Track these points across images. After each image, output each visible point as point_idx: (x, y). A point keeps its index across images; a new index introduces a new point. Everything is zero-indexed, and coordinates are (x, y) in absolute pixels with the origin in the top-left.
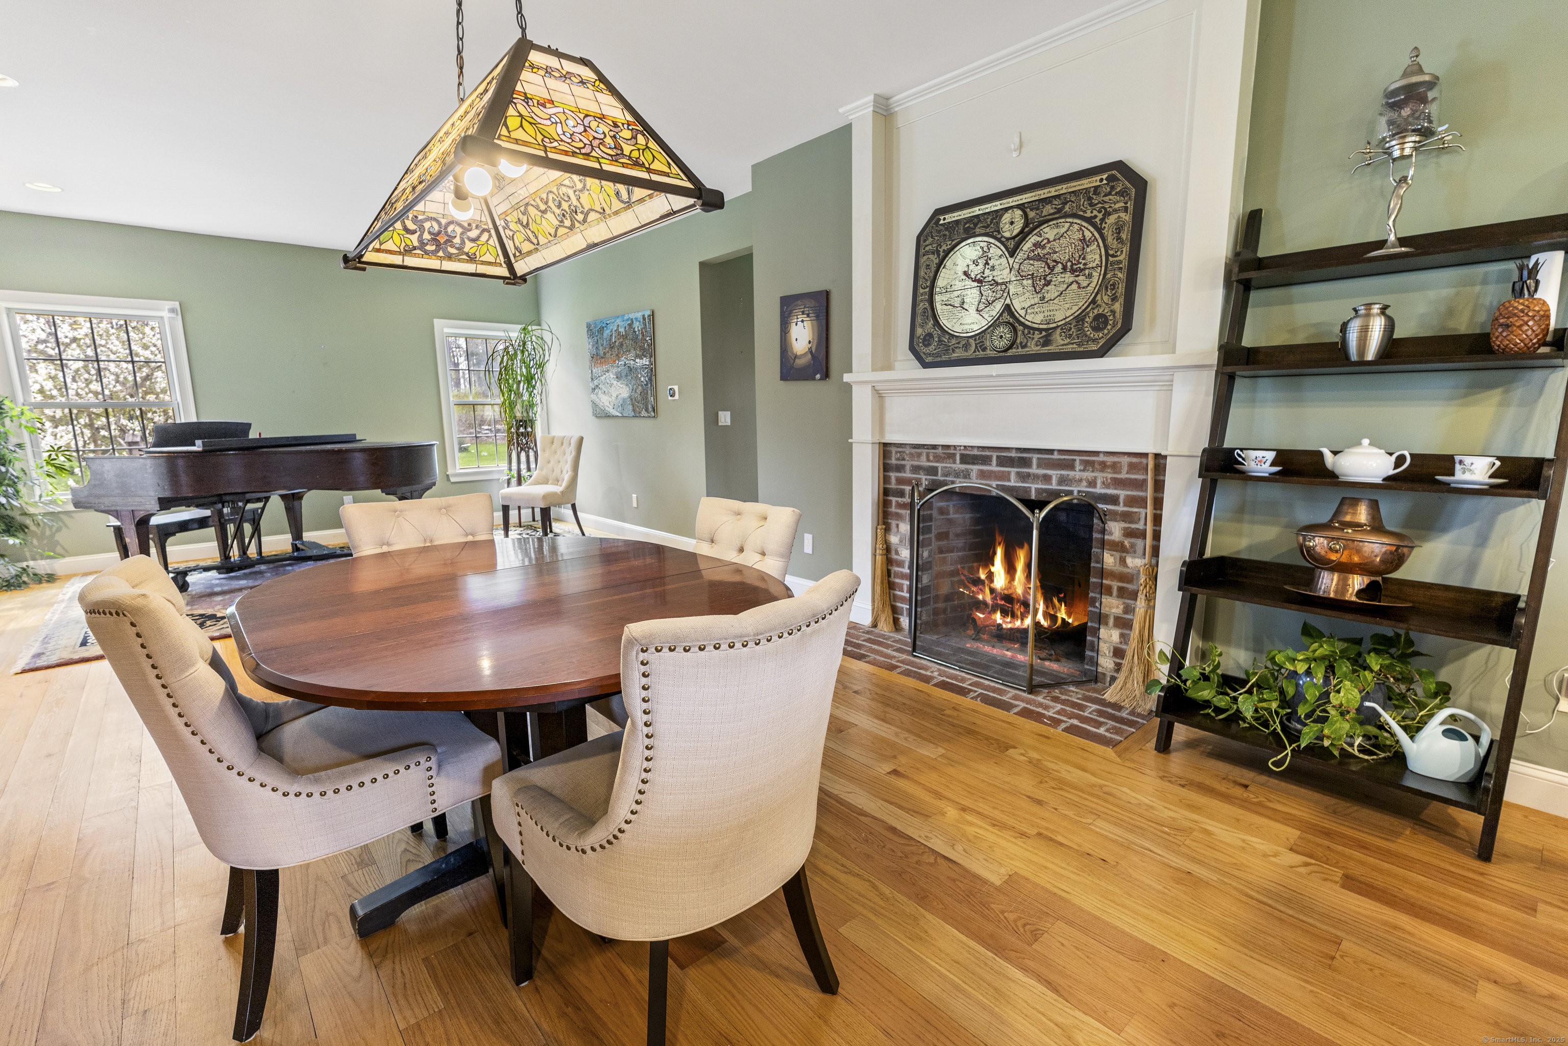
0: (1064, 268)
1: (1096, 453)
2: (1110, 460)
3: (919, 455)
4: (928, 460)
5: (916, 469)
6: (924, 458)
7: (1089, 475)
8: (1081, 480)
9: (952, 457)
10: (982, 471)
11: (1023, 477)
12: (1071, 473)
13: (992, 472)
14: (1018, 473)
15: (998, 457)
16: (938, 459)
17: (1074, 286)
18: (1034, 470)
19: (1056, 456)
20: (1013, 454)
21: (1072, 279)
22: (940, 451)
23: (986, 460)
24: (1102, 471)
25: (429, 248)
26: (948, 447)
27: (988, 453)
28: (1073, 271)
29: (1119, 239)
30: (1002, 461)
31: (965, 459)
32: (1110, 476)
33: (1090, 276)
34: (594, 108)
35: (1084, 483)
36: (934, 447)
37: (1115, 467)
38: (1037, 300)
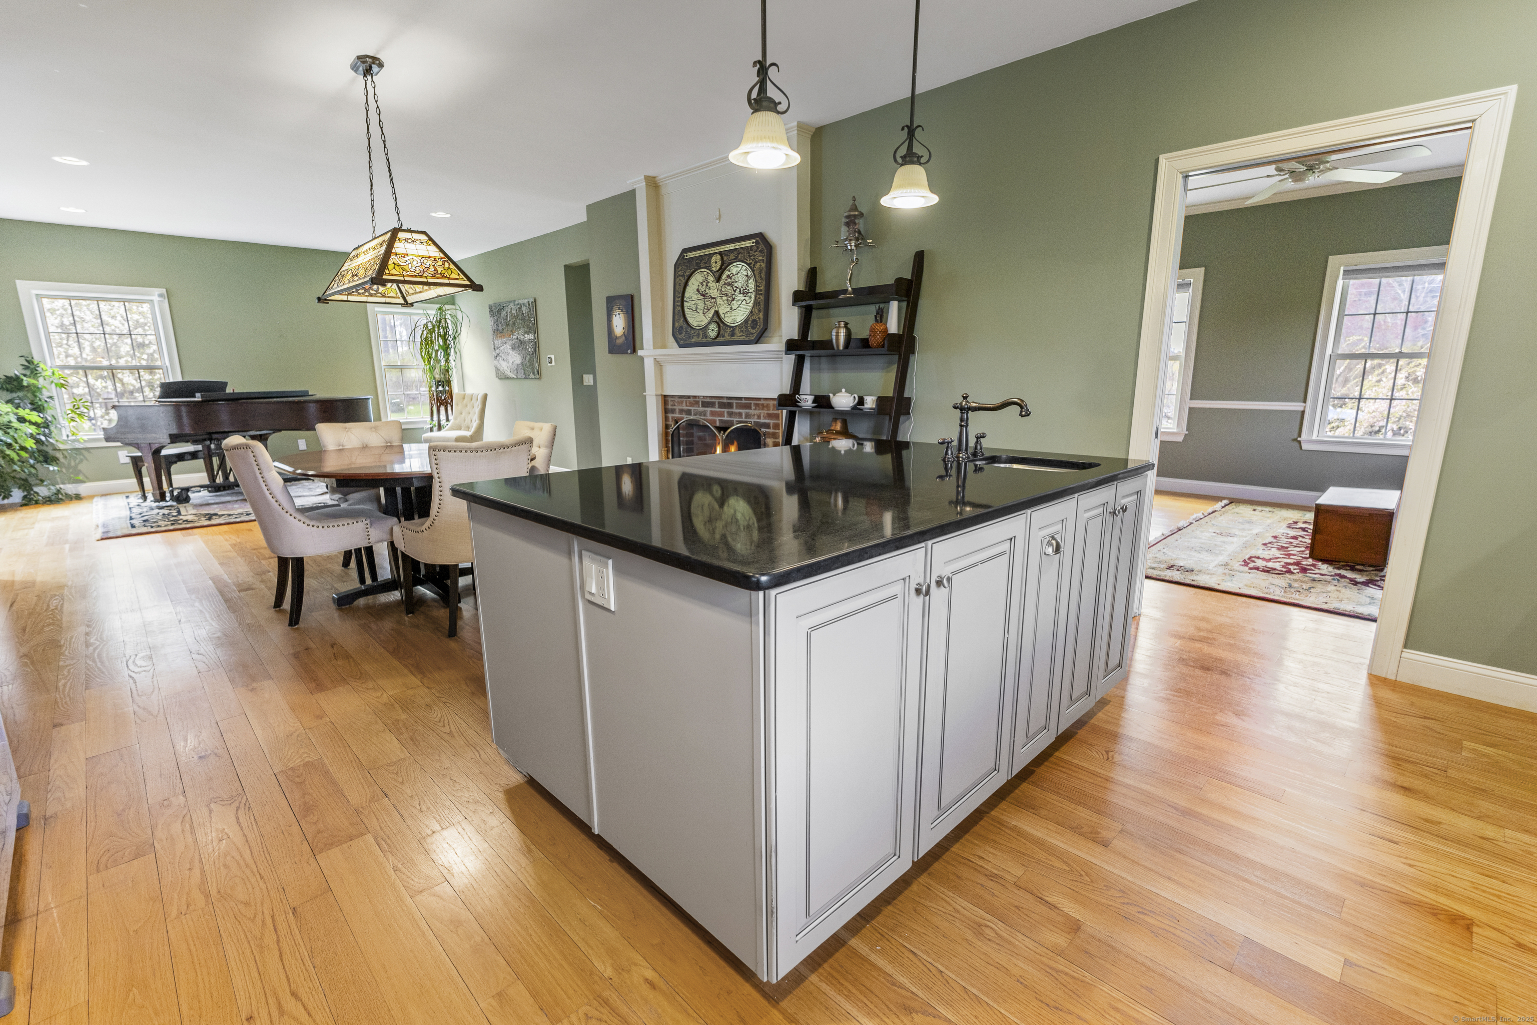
0: (740, 291)
1: (759, 399)
2: (765, 402)
3: (682, 402)
4: (687, 406)
5: (681, 411)
6: (684, 404)
7: (757, 412)
8: (754, 415)
9: (697, 403)
10: (711, 411)
11: (730, 414)
12: (750, 411)
13: (716, 412)
14: (728, 412)
15: (719, 402)
16: (692, 405)
17: (744, 302)
18: (735, 410)
19: (743, 401)
20: (725, 401)
21: (743, 298)
22: (692, 399)
23: (711, 405)
24: (763, 409)
25: (360, 291)
26: (695, 397)
27: (713, 400)
28: (744, 293)
29: (761, 277)
30: (722, 405)
31: (705, 404)
32: (766, 412)
33: (750, 297)
34: (426, 254)
35: (756, 417)
36: (689, 397)
37: (768, 406)
38: (728, 309)
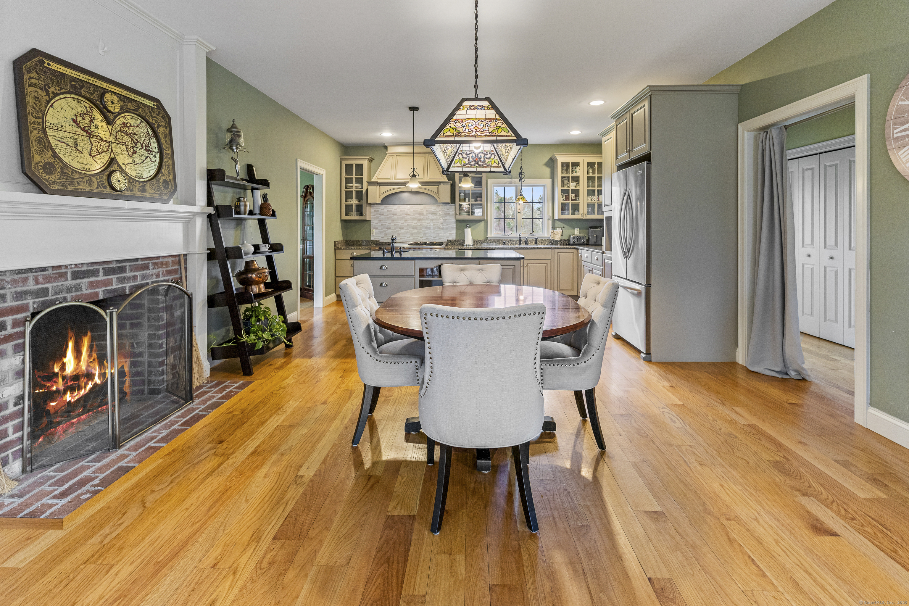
0: (142, 146)
1: (158, 258)
2: (164, 260)
3: (25, 280)
4: (37, 283)
5: (20, 295)
6: (31, 281)
7: (156, 271)
8: (152, 275)
9: (63, 275)
10: (91, 282)
11: (121, 280)
12: (148, 272)
13: (101, 281)
14: (118, 278)
15: (103, 269)
16: (48, 280)
17: (148, 159)
18: (128, 274)
19: (139, 262)
20: (114, 265)
21: (147, 155)
22: (50, 271)
23: (94, 273)
24: (162, 267)
26: (59, 267)
27: (96, 267)
28: (147, 150)
29: (166, 142)
30: (108, 271)
31: (76, 275)
32: (165, 269)
33: (155, 156)
35: (154, 276)
36: (44, 269)
37: (167, 264)
38: (130, 161)
